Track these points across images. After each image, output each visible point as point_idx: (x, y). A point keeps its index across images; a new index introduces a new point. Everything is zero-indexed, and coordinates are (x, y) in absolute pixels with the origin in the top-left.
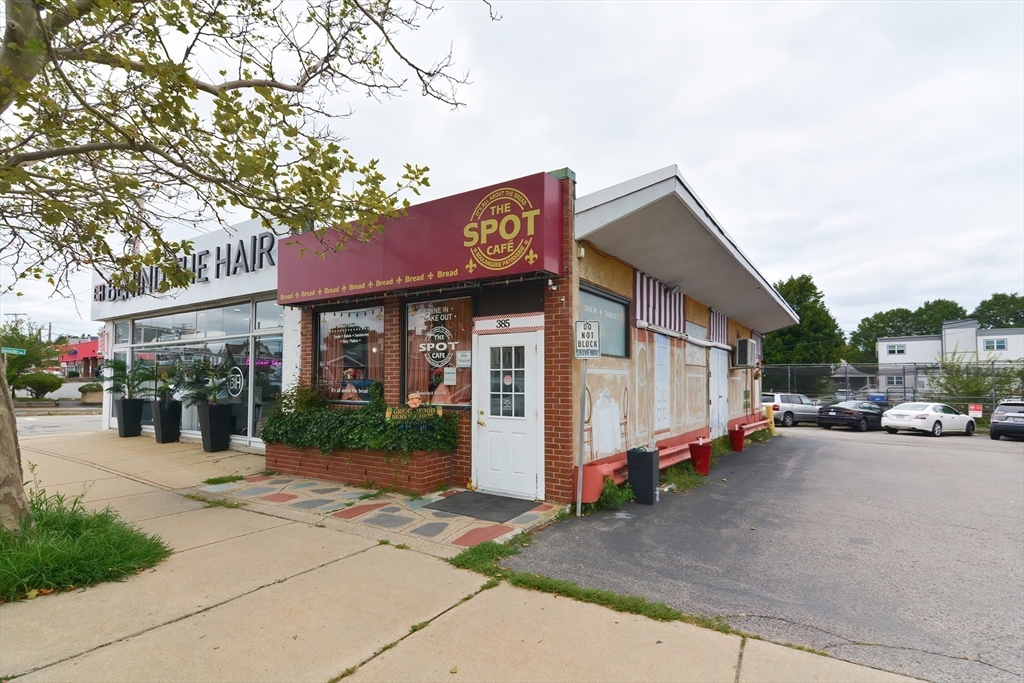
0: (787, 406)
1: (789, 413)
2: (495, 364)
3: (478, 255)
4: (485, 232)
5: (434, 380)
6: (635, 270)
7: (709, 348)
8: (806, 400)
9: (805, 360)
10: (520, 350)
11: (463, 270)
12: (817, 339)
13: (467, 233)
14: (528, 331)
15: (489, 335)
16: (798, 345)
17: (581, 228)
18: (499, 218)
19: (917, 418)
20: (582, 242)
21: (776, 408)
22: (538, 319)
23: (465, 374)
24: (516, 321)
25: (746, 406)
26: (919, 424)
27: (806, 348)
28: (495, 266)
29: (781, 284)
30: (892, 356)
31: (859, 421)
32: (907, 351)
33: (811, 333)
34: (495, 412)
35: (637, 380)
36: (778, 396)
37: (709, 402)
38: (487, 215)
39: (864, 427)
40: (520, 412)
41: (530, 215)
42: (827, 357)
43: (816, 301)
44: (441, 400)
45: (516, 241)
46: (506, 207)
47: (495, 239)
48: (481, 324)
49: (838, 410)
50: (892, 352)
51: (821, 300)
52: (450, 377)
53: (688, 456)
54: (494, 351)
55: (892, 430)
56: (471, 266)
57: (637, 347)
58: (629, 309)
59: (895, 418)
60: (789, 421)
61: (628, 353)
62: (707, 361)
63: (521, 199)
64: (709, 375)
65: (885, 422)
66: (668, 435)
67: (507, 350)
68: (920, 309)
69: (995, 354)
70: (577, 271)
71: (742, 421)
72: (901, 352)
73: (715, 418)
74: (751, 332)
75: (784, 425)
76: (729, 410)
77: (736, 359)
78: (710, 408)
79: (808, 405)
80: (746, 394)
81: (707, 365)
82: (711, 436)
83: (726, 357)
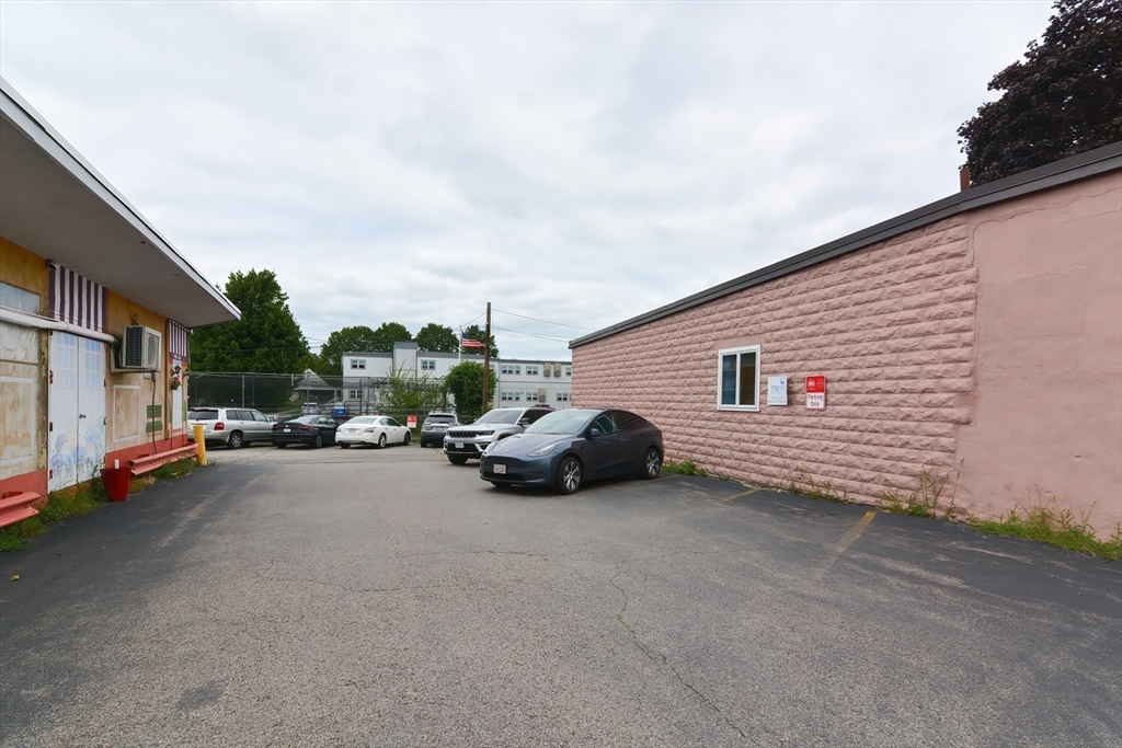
0: (236, 424)
1: (237, 432)
7: (49, 331)
8: (258, 415)
9: (265, 369)
12: (281, 346)
16: (259, 352)
19: (366, 431)
21: (219, 427)
25: (151, 428)
26: (368, 438)
27: (267, 355)
29: (240, 276)
30: (355, 370)
31: (315, 437)
32: (367, 366)
33: (273, 339)
36: (222, 412)
37: (45, 427)
39: (319, 442)
42: (290, 367)
43: (280, 304)
49: (293, 426)
50: (354, 367)
51: (286, 302)
55: (345, 445)
59: (347, 432)
60: (236, 441)
62: (41, 353)
64: (45, 381)
65: (339, 436)
69: (428, 371)
71: (142, 452)
72: (362, 367)
73: (67, 452)
74: (167, 322)
75: (230, 447)
76: (109, 437)
77: (123, 357)
78: (53, 437)
79: (261, 422)
80: (153, 411)
81: (43, 361)
82: (54, 485)
83: (99, 354)
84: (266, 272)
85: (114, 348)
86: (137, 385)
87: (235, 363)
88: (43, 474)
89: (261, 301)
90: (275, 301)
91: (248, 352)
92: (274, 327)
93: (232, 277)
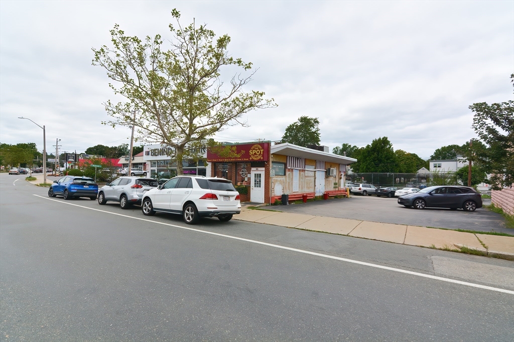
0: (365, 188)
1: (365, 191)
2: (255, 177)
3: (252, 156)
4: (254, 152)
5: (243, 180)
6: (287, 156)
7: (316, 171)
8: (371, 185)
9: (383, 171)
10: (260, 174)
11: (249, 159)
12: (388, 163)
13: (250, 152)
14: (261, 171)
15: (254, 171)
16: (380, 165)
17: (272, 152)
18: (256, 150)
20: (272, 154)
21: (360, 189)
22: (264, 169)
23: (249, 179)
24: (259, 169)
25: (335, 187)
27: (383, 166)
28: (255, 159)
29: (376, 140)
31: (389, 194)
32: (442, 166)
34: (255, 187)
35: (287, 180)
36: (361, 185)
37: (315, 186)
38: (254, 149)
39: (390, 196)
40: (260, 187)
41: (262, 150)
43: (390, 147)
44: (244, 184)
45: (259, 155)
46: (257, 148)
47: (255, 154)
48: (253, 169)
49: (381, 190)
50: (435, 167)
51: (392, 147)
52: (246, 179)
53: (302, 198)
54: (255, 174)
56: (251, 158)
57: (287, 173)
58: (285, 165)
60: (365, 194)
61: (285, 175)
63: (260, 147)
64: (315, 179)
65: (396, 194)
66: (298, 193)
67: (258, 174)
68: (464, 145)
70: (271, 160)
71: (332, 192)
72: (439, 167)
73: (318, 190)
74: (339, 165)
75: (363, 195)
76: (325, 188)
77: (328, 174)
78: (316, 187)
79: (373, 188)
80: (335, 184)
81: (315, 176)
82: (316, 195)
83: (324, 173)
84: (384, 137)
85: (326, 172)
86: (331, 179)
87: (373, 169)
88: (315, 193)
89: (382, 147)
90: (388, 146)
91: (377, 165)
92: (386, 156)
93: (373, 141)
